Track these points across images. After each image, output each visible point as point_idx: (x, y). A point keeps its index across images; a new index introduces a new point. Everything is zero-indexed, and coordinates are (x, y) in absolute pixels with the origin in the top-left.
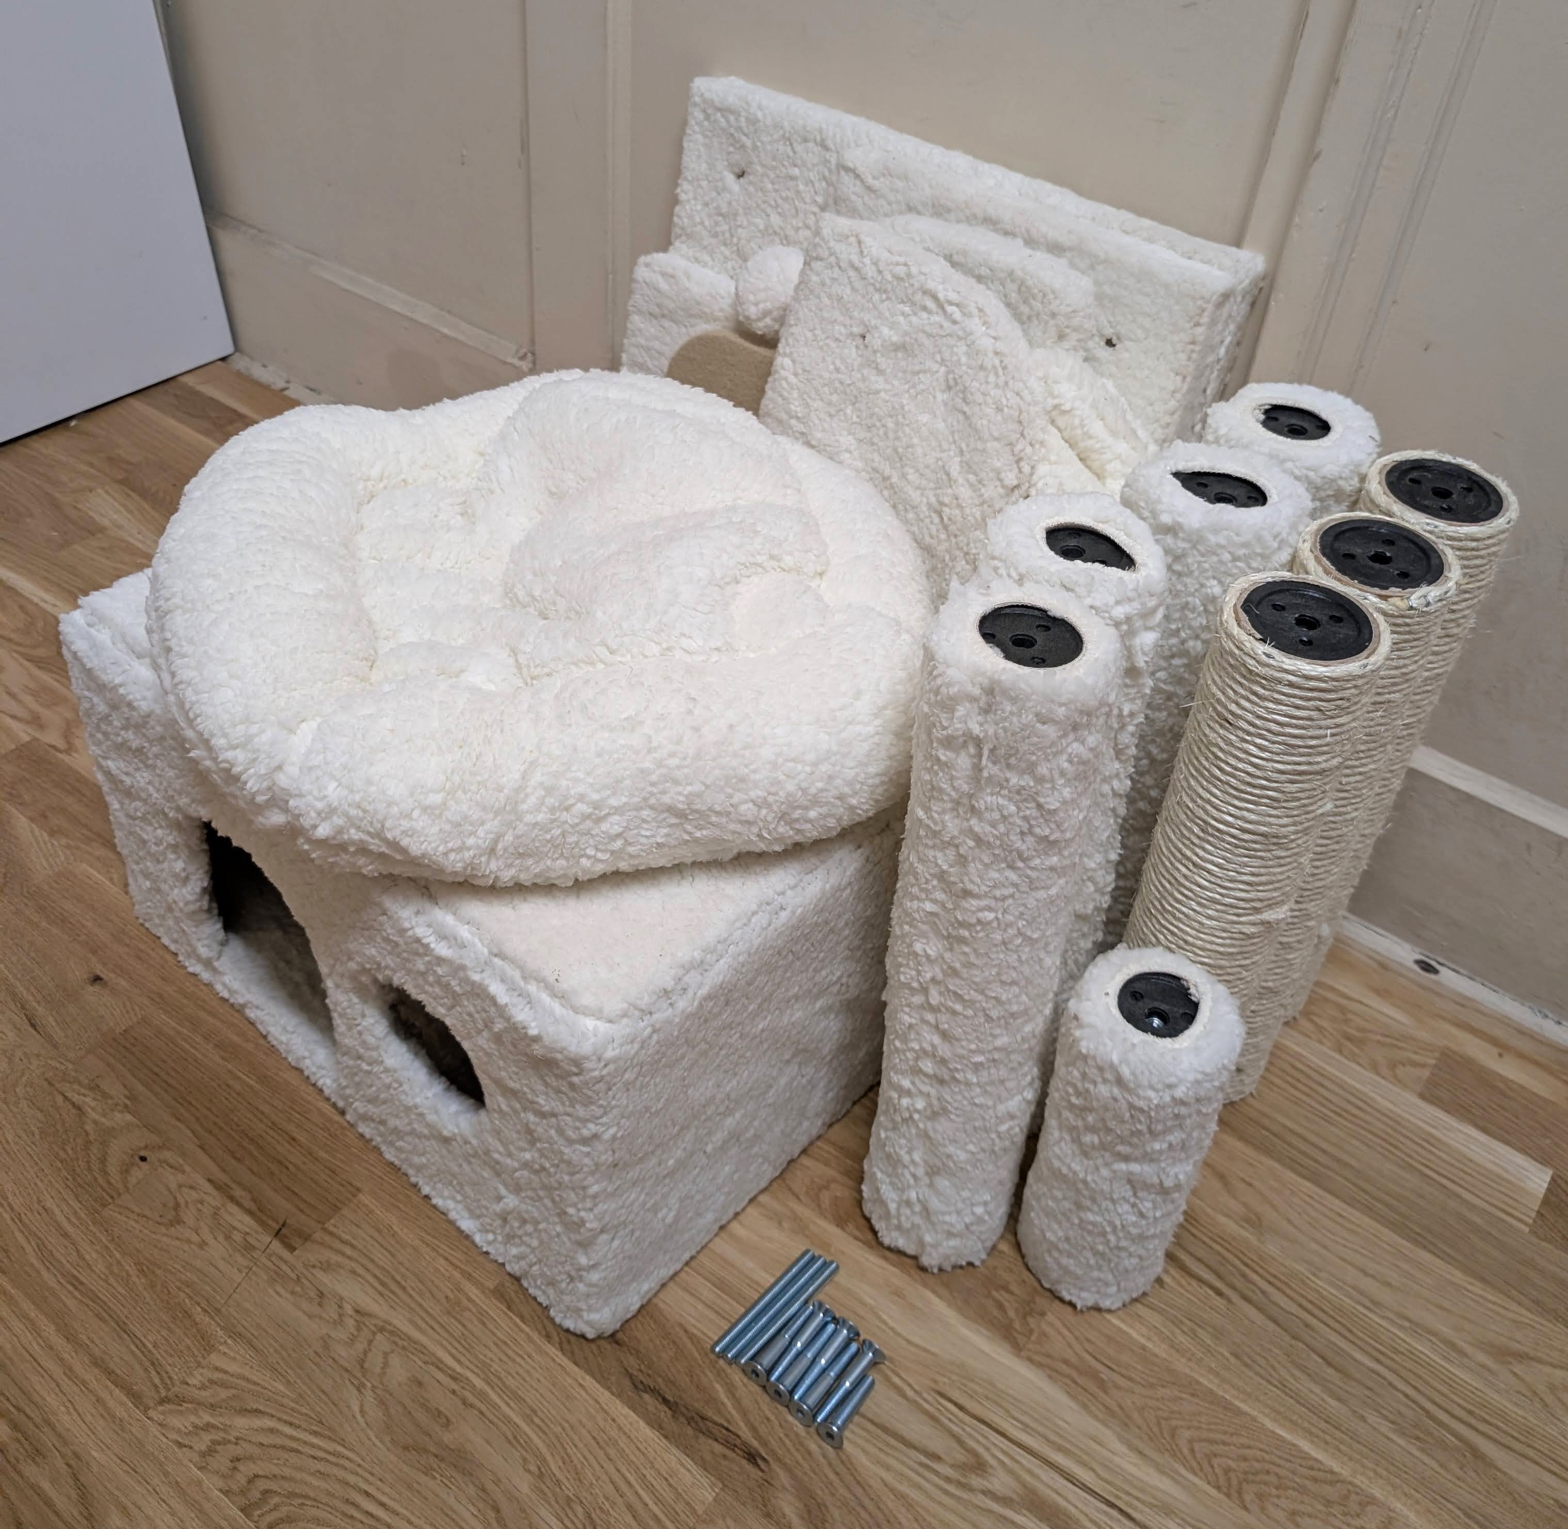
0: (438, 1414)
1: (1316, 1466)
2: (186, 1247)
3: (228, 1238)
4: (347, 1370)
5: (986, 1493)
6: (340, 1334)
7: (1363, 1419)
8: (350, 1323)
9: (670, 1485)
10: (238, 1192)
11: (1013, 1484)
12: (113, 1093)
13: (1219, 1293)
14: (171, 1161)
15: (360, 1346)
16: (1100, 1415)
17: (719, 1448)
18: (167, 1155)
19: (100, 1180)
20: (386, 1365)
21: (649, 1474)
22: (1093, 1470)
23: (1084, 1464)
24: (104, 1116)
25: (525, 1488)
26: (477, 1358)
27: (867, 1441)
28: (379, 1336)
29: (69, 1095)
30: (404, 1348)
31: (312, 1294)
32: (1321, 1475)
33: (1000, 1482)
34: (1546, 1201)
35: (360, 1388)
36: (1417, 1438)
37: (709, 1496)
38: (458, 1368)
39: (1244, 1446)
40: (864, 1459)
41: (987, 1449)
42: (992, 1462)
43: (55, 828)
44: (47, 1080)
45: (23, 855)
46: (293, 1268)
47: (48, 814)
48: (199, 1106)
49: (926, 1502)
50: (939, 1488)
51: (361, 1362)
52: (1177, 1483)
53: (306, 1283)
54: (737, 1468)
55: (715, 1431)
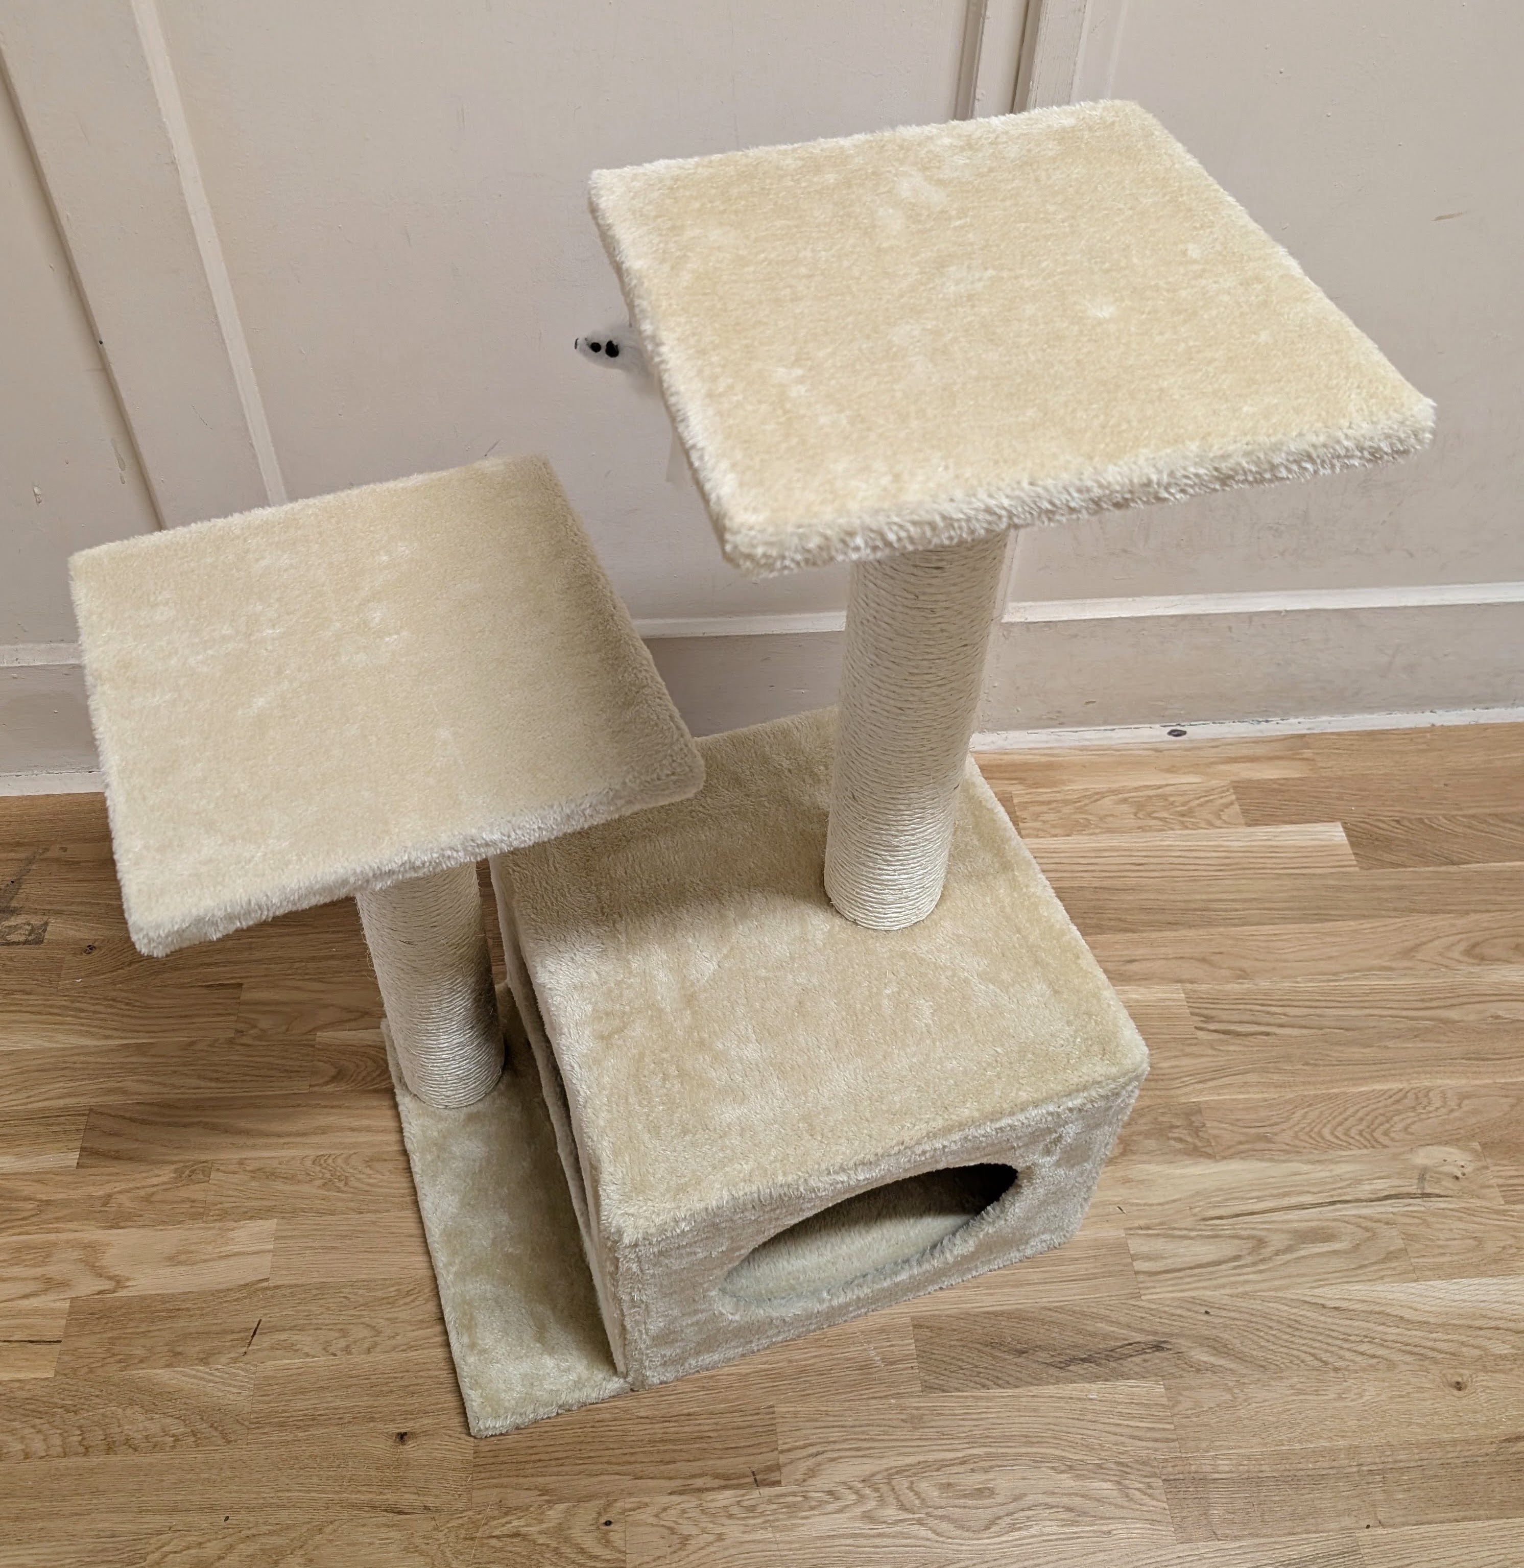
0: (980, 1493)
1: (1391, 1093)
3: (730, 1516)
4: (901, 1520)
5: (1278, 1252)
6: (871, 1504)
7: (1387, 1047)
8: (868, 1491)
9: (1137, 1404)
10: (699, 1482)
11: (1284, 1236)
12: (525, 1502)
13: (1267, 1034)
14: (628, 1506)
15: (891, 1499)
16: (1281, 1158)
17: (1137, 1359)
18: (619, 1505)
20: (917, 1494)
21: (1120, 1408)
22: (1308, 1192)
23: (1302, 1193)
24: (541, 1522)
25: (1071, 1483)
26: (962, 1438)
27: (1200, 1281)
28: (894, 1482)
30: (915, 1474)
31: (826, 1498)
32: (1398, 1096)
33: (1277, 1241)
34: (1352, 844)
35: (920, 1522)
36: (1416, 1036)
37: (1161, 1390)
38: (960, 1455)
39: (1354, 1113)
40: (1208, 1292)
41: (1254, 1229)
42: (1263, 1233)
43: (201, 1356)
44: (465, 1539)
45: (206, 1399)
46: (794, 1494)
47: (179, 1349)
48: (598, 1454)
49: (1258, 1287)
50: (1255, 1273)
51: (903, 1507)
52: (1347, 1162)
53: (813, 1495)
54: (1157, 1361)
55: (1126, 1351)
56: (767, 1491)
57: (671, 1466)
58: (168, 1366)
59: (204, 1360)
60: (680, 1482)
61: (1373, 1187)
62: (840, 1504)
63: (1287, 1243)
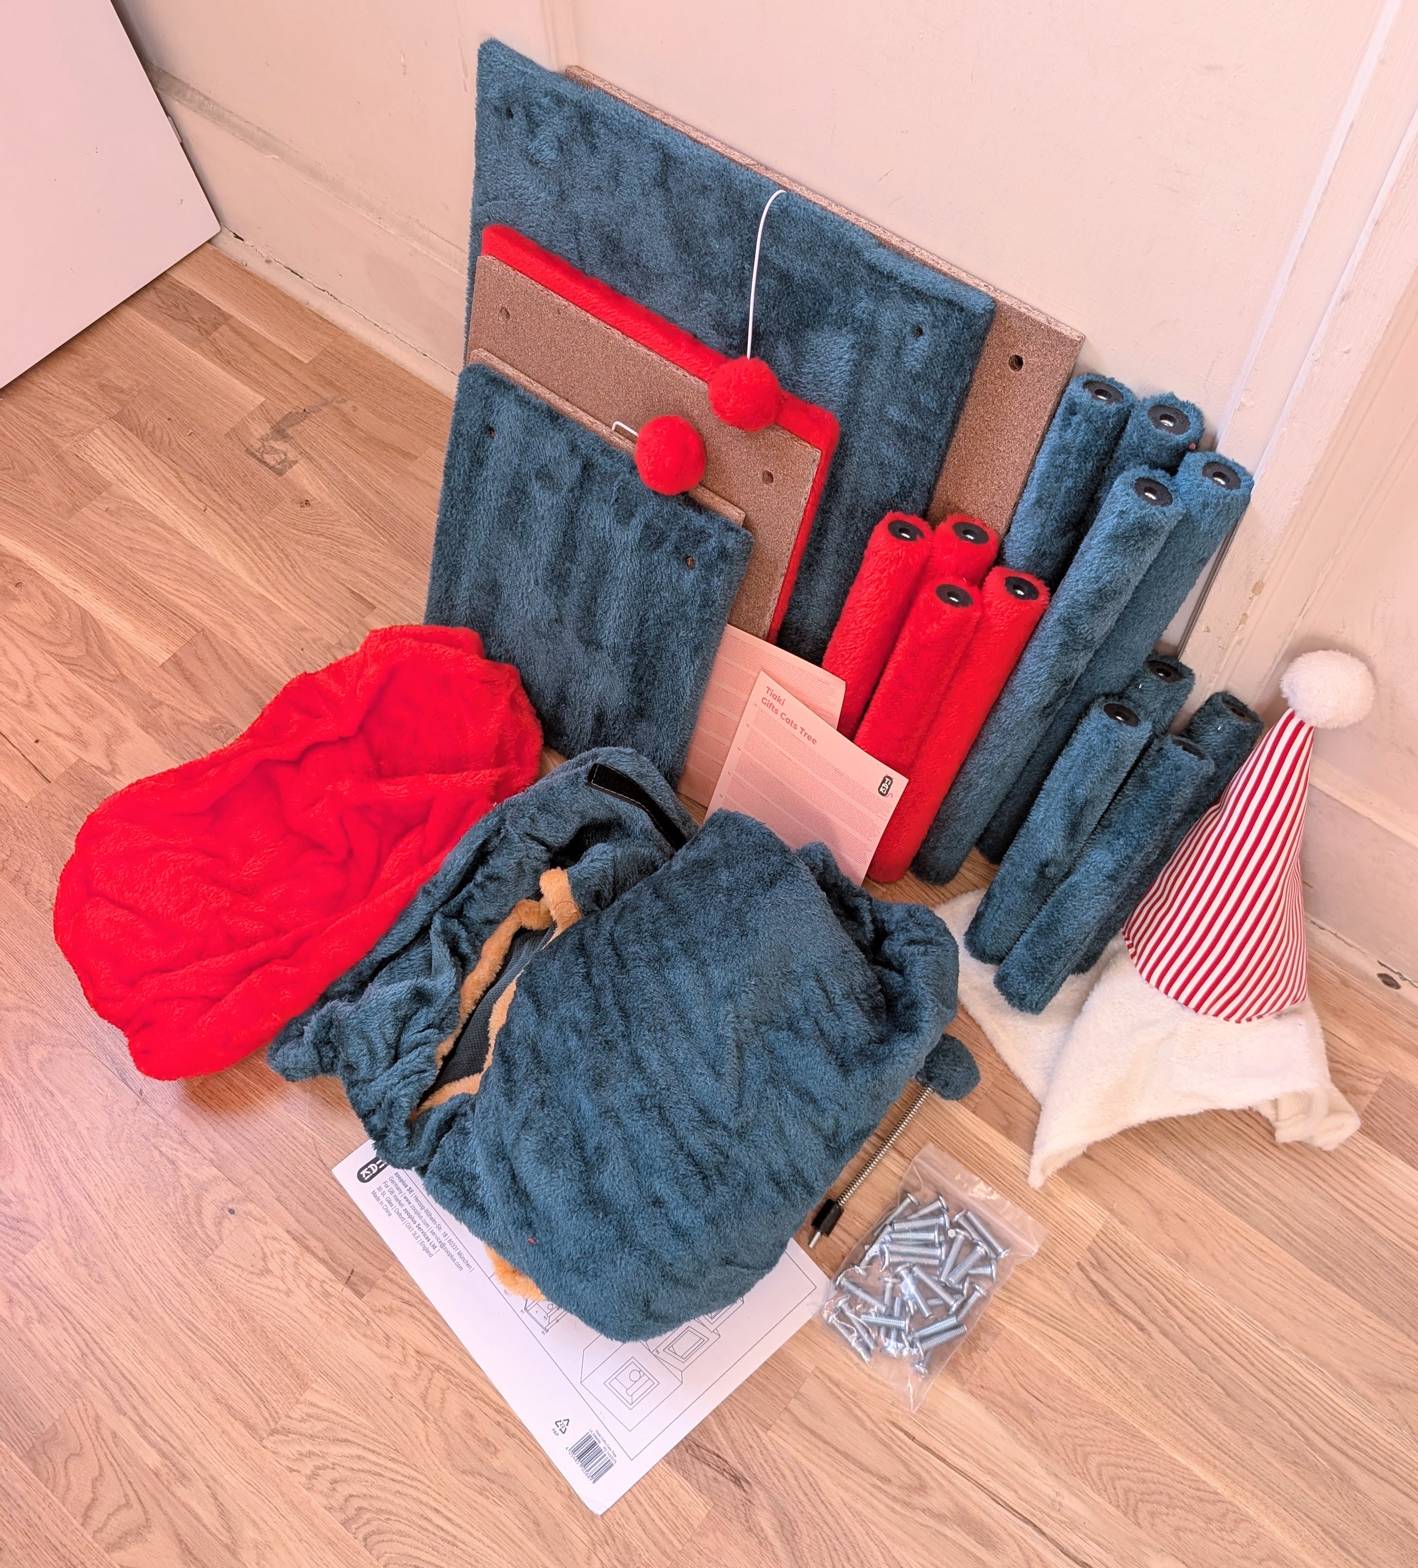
0: (487, 1444)
1: (1204, 1487)
2: (276, 1295)
3: (308, 1286)
4: (413, 1405)
5: (925, 1510)
6: (405, 1373)
7: (1251, 1446)
8: (413, 1362)
9: (672, 1504)
10: (312, 1243)
11: (948, 1503)
12: (198, 1146)
13: (1142, 1329)
14: (255, 1213)
15: (422, 1383)
16: (1025, 1442)
17: (710, 1472)
18: (251, 1206)
19: (200, 1232)
20: (443, 1400)
22: (1015, 1491)
23: (1008, 1486)
24: (195, 1169)
25: (558, 1507)
28: (436, 1374)
29: (163, 1149)
30: (457, 1385)
31: (381, 1336)
32: (1206, 1496)
33: (937, 1501)
35: (424, 1420)
36: (1295, 1463)
37: (703, 1513)
39: (1144, 1470)
40: (827, 1480)
41: (928, 1472)
42: (932, 1484)
44: (143, 1135)
46: (363, 1313)
48: (272, 1159)
49: (876, 1518)
50: (887, 1506)
51: (424, 1398)
52: (1083, 1501)
53: (375, 1327)
54: (725, 1490)
55: (708, 1458)
56: (348, 1293)
57: (306, 1213)
60: (301, 1230)
61: (1082, 1544)
62: (386, 1352)
63: (943, 1510)
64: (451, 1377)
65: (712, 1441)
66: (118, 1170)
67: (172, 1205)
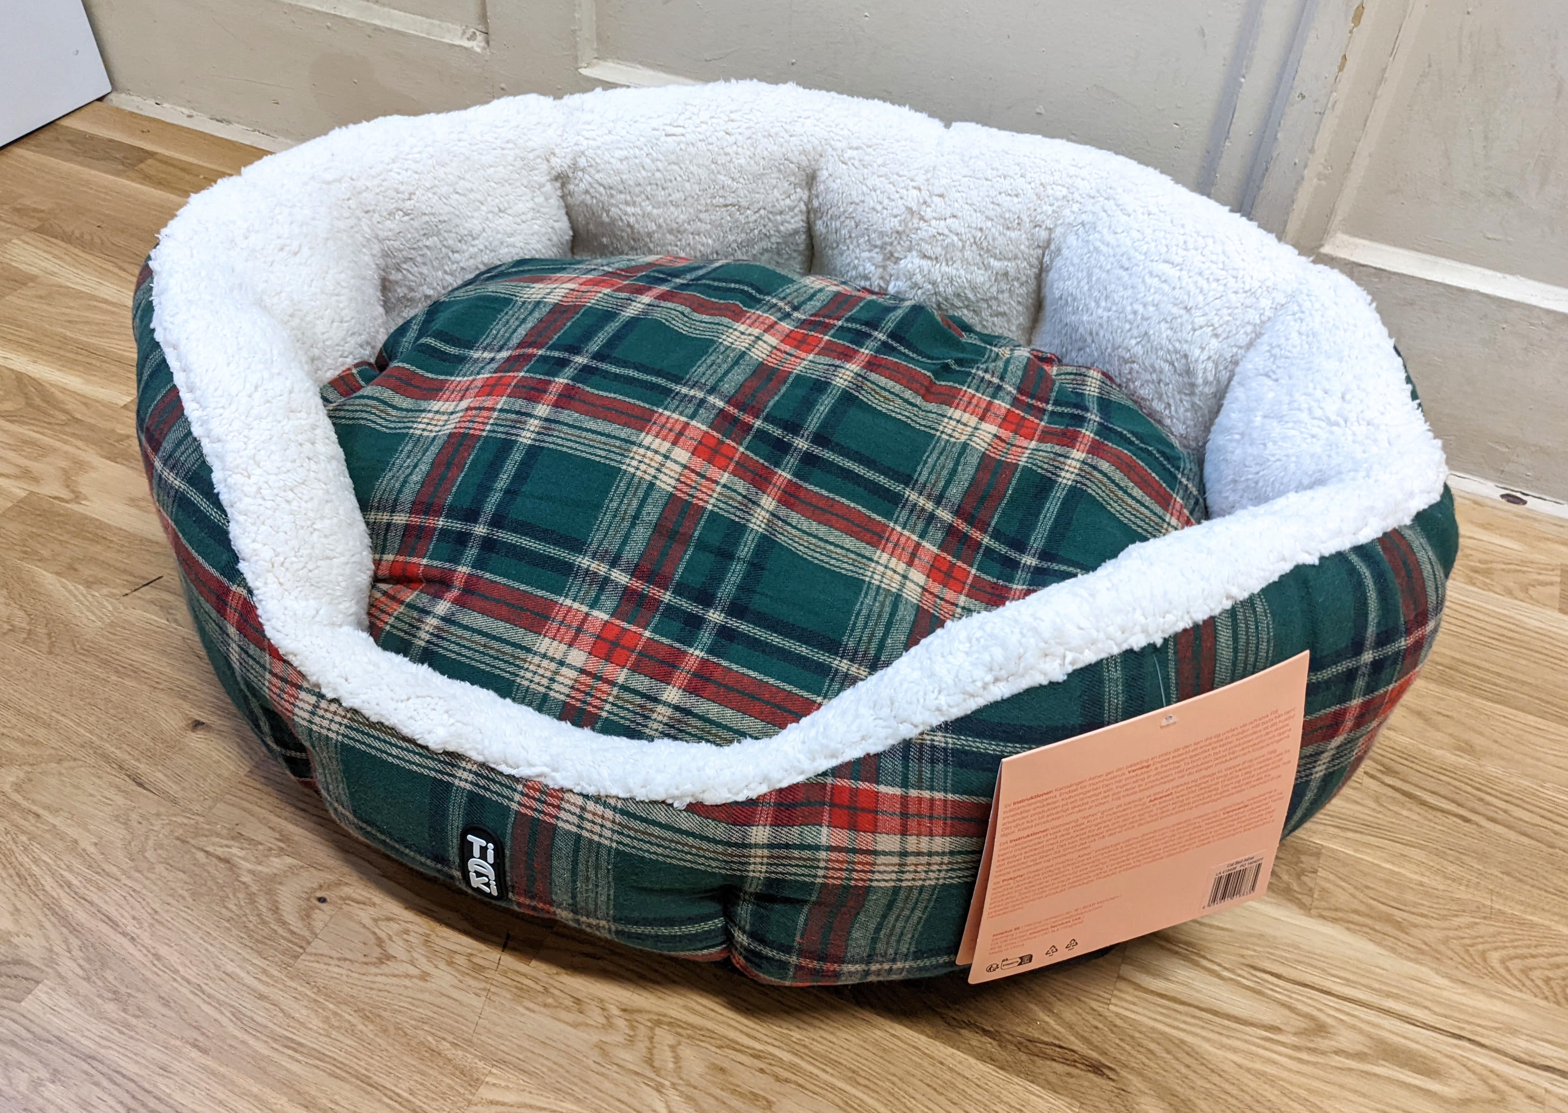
2: (407, 982)
3: (450, 963)
4: (637, 1073)
5: (1338, 1052)
6: (614, 1038)
8: (621, 1023)
10: (444, 915)
11: (1361, 1038)
12: (260, 838)
13: (1467, 820)
14: (355, 896)
15: (642, 1046)
16: (1411, 955)
17: (1060, 1068)
18: (347, 890)
19: (280, 931)
20: (677, 1059)
21: (1001, 1109)
22: (1426, 1008)
23: (1417, 1005)
24: (260, 863)
26: (772, 1030)
27: (1203, 1028)
28: (658, 1031)
29: (210, 849)
30: (689, 1037)
31: (568, 1002)
33: (1346, 1039)
35: (659, 1089)
38: (758, 1046)
39: (1552, 955)
40: (1207, 1046)
41: (1319, 1010)
42: (1329, 1021)
43: (91, 579)
44: (178, 838)
45: (63, 612)
46: (536, 980)
47: (77, 566)
49: (1285, 1074)
50: (1290, 1057)
51: (649, 1061)
52: (1504, 1001)
53: (556, 992)
54: (1086, 1084)
55: (1049, 1052)
56: (509, 960)
58: (58, 574)
59: (88, 584)
60: (424, 903)
61: (1534, 1048)
62: (580, 1018)
63: (1359, 1048)
64: (679, 1030)
65: (1047, 1032)
66: (147, 882)
67: (234, 908)
